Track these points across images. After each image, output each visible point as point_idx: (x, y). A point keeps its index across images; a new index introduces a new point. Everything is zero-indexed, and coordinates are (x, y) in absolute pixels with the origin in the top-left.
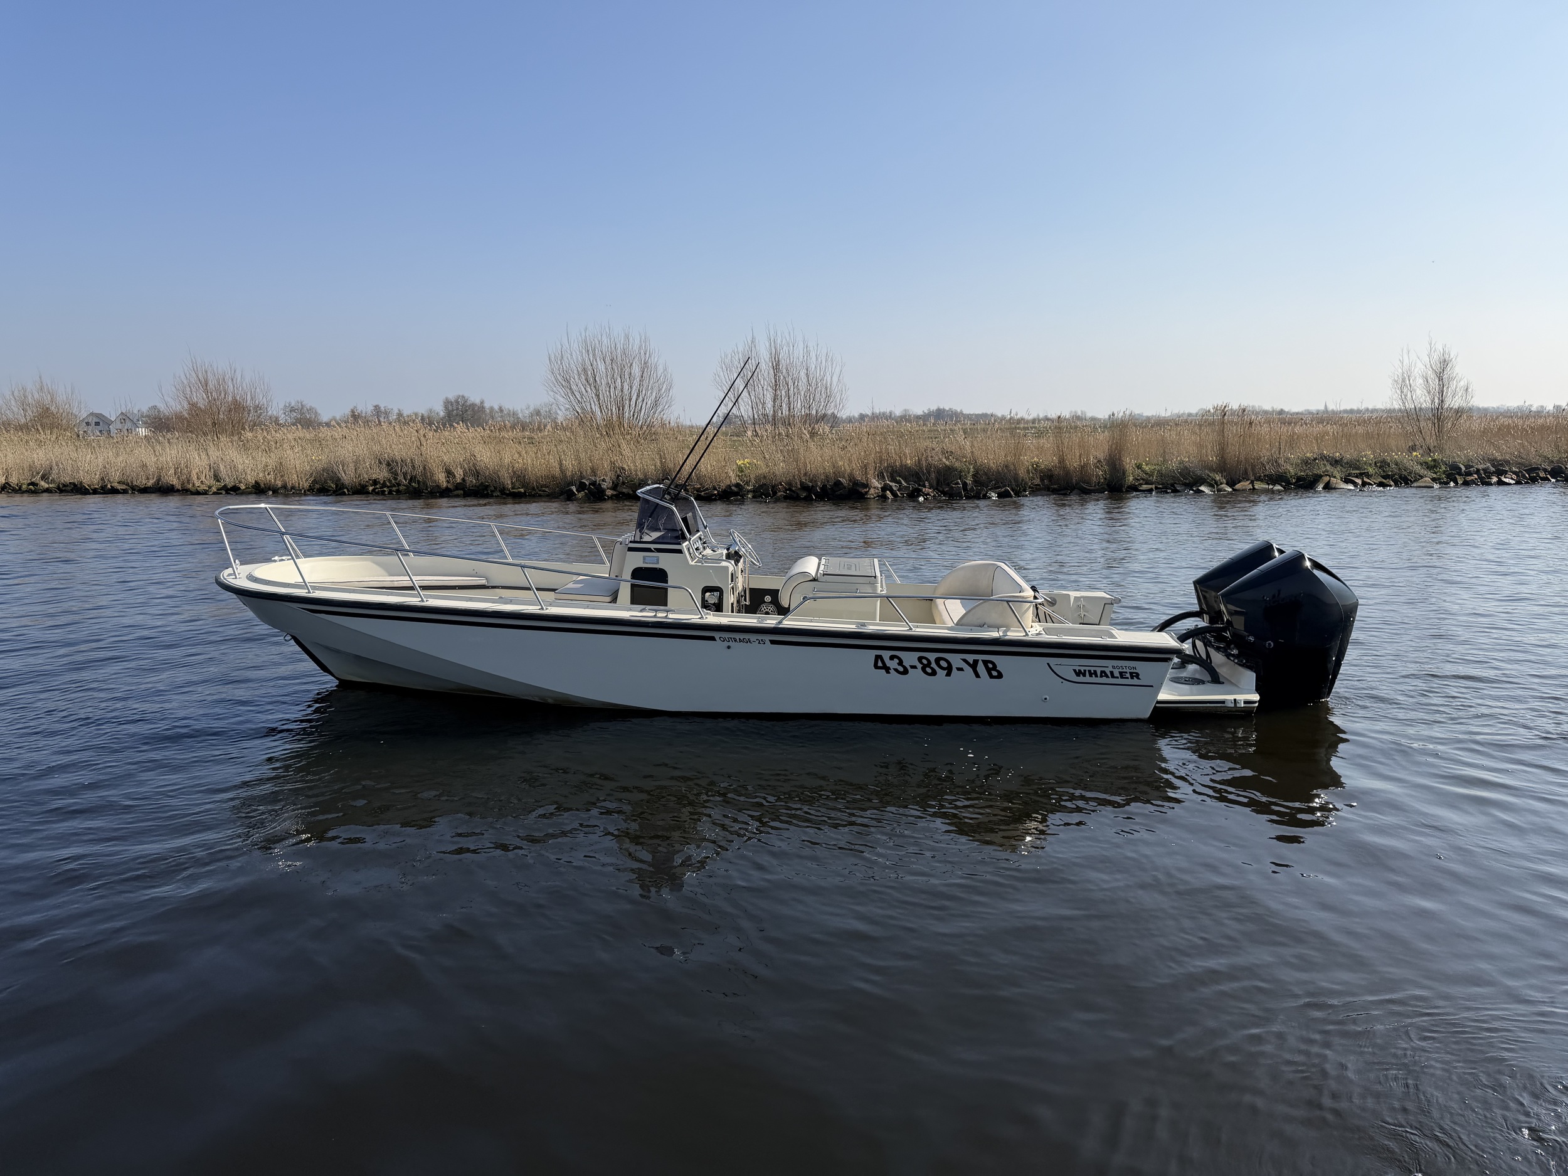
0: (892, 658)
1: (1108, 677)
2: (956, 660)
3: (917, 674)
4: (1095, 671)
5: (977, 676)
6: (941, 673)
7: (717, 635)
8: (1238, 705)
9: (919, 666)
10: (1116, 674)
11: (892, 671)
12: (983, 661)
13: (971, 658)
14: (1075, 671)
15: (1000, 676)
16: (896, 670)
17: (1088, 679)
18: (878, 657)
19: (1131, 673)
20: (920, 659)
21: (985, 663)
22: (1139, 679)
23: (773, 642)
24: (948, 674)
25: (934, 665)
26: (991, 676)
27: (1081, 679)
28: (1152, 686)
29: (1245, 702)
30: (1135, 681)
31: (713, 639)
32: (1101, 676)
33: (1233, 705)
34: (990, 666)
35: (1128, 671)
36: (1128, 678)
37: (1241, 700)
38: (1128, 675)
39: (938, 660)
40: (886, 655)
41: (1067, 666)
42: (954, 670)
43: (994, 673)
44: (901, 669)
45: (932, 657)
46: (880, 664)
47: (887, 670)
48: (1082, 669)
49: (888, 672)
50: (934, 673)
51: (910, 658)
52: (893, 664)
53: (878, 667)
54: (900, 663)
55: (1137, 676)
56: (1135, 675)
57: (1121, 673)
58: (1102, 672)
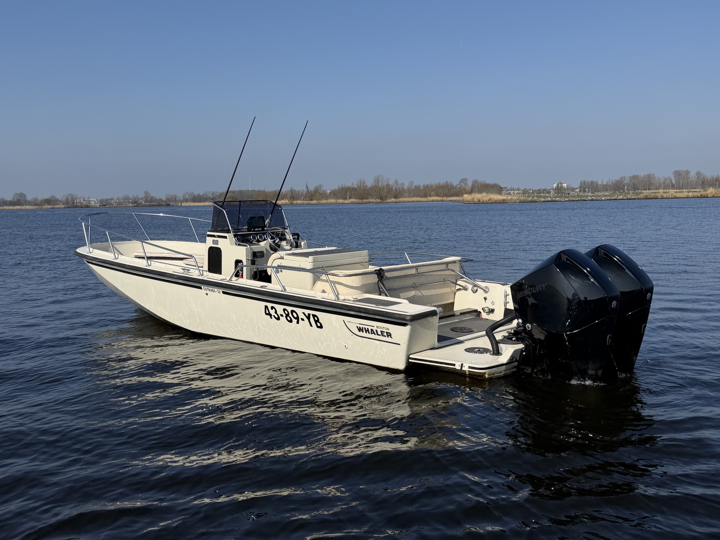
0: (272, 308)
1: (375, 334)
2: (300, 311)
3: (283, 319)
4: (368, 329)
5: (311, 326)
6: (295, 321)
7: (202, 286)
8: (463, 369)
9: (284, 315)
10: (379, 333)
11: (273, 317)
12: (312, 315)
13: (307, 312)
14: (357, 327)
15: (321, 327)
16: (274, 316)
18: (266, 307)
19: (387, 333)
20: (284, 310)
21: (314, 316)
22: (391, 337)
23: (224, 293)
24: (298, 323)
25: (290, 315)
26: (318, 327)
27: (361, 334)
28: (399, 344)
30: (389, 339)
31: (200, 288)
32: (372, 333)
34: (316, 319)
35: (385, 331)
36: (385, 336)
37: (466, 365)
38: (385, 334)
39: (292, 311)
40: (269, 305)
41: (354, 323)
42: (300, 320)
43: (319, 325)
44: (277, 316)
45: (289, 309)
46: (267, 312)
47: (270, 315)
48: (361, 326)
49: (271, 318)
50: (291, 321)
51: (280, 308)
52: (272, 312)
53: (266, 314)
54: (276, 312)
55: (390, 335)
56: (389, 335)
57: (382, 332)
58: (372, 330)
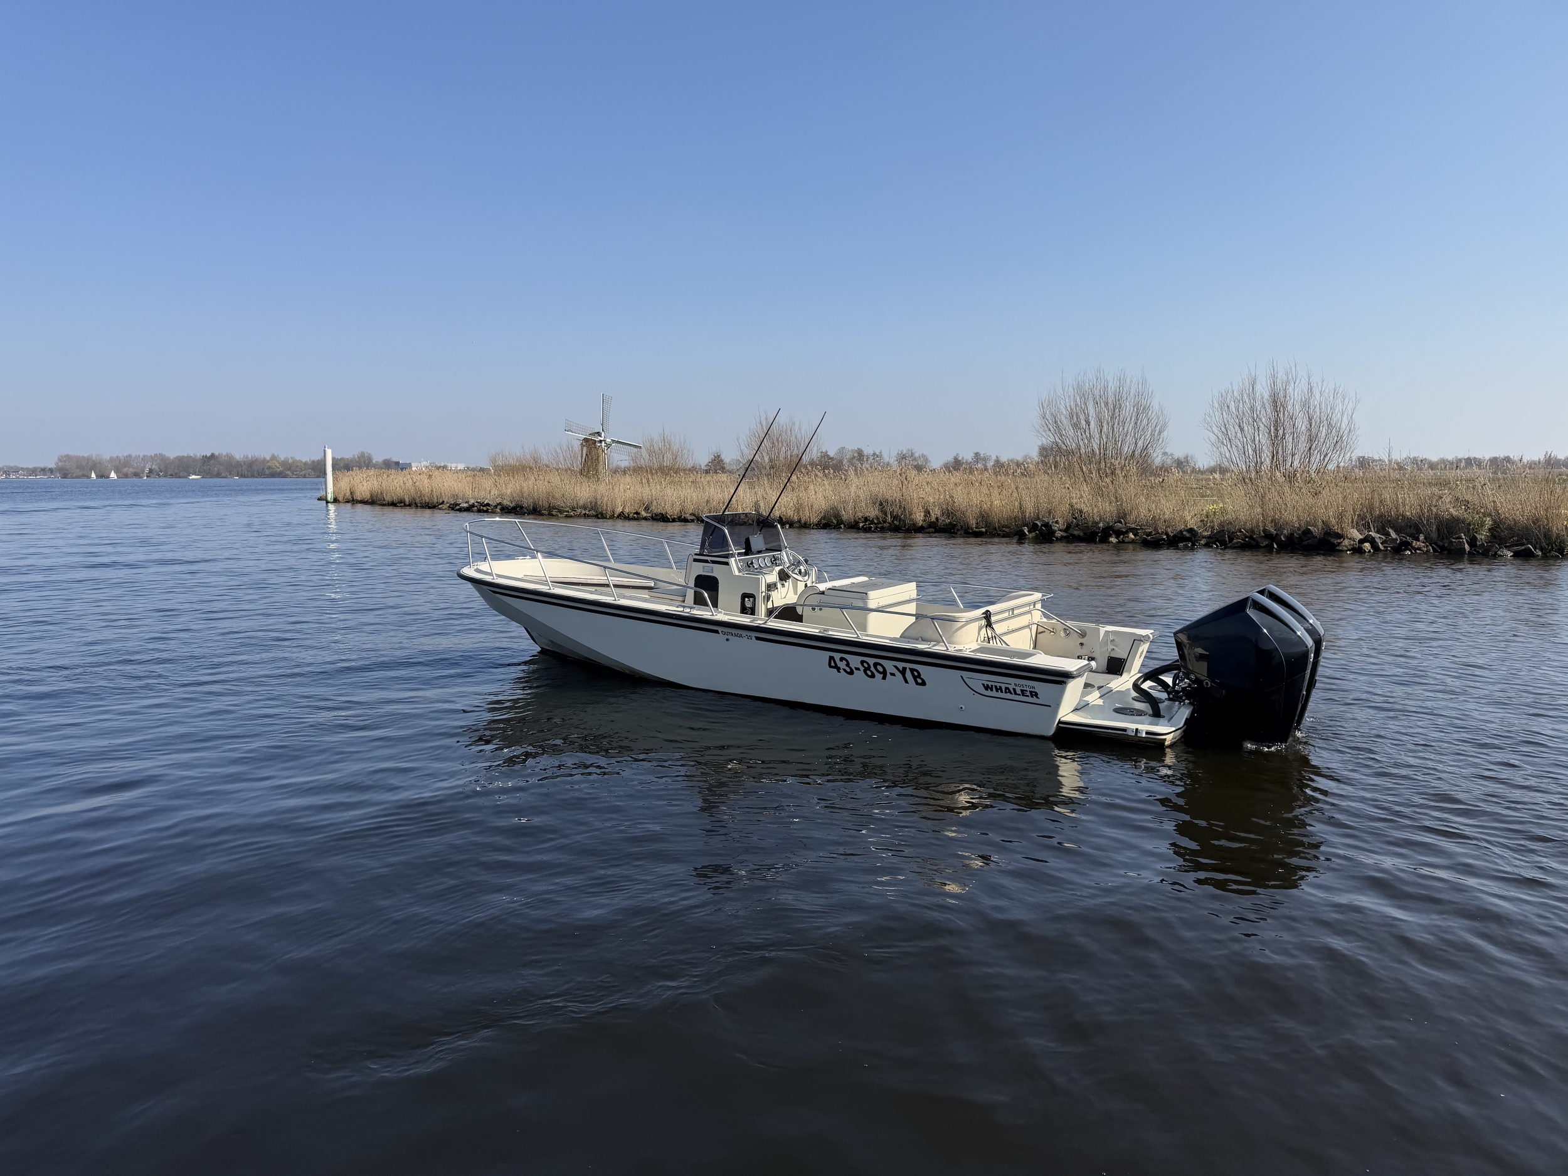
0: (842, 659)
1: (1011, 693)
2: (889, 665)
3: (860, 675)
4: (1000, 687)
5: (906, 682)
6: (879, 676)
7: (720, 629)
8: (1139, 735)
9: (862, 669)
10: (1019, 692)
11: (842, 671)
12: (909, 668)
13: (901, 665)
14: (983, 685)
15: (924, 683)
16: (845, 670)
17: (994, 693)
18: (831, 658)
19: (1031, 692)
20: (862, 662)
21: (912, 670)
22: (1038, 698)
23: (757, 638)
24: (884, 678)
25: (872, 669)
26: (917, 683)
27: (989, 693)
28: (1050, 706)
29: (1147, 733)
30: (1034, 700)
31: (717, 632)
32: (1006, 692)
33: (1133, 734)
34: (916, 674)
35: (1028, 689)
36: (1028, 696)
37: (1142, 730)
38: (1028, 694)
39: (876, 665)
40: (837, 656)
41: (978, 680)
42: (888, 675)
43: (919, 681)
44: (848, 670)
45: (871, 661)
46: (833, 664)
47: (838, 669)
48: (990, 684)
49: (839, 672)
50: (873, 676)
51: (855, 661)
52: (842, 665)
53: (830, 666)
54: (848, 665)
55: (1036, 695)
56: (1034, 694)
57: (1022, 691)
58: (1007, 688)
